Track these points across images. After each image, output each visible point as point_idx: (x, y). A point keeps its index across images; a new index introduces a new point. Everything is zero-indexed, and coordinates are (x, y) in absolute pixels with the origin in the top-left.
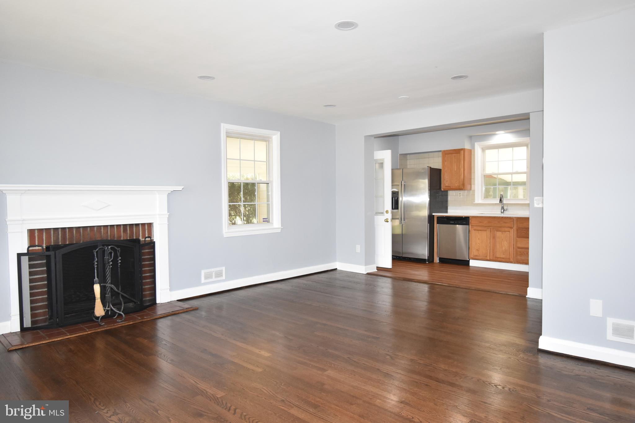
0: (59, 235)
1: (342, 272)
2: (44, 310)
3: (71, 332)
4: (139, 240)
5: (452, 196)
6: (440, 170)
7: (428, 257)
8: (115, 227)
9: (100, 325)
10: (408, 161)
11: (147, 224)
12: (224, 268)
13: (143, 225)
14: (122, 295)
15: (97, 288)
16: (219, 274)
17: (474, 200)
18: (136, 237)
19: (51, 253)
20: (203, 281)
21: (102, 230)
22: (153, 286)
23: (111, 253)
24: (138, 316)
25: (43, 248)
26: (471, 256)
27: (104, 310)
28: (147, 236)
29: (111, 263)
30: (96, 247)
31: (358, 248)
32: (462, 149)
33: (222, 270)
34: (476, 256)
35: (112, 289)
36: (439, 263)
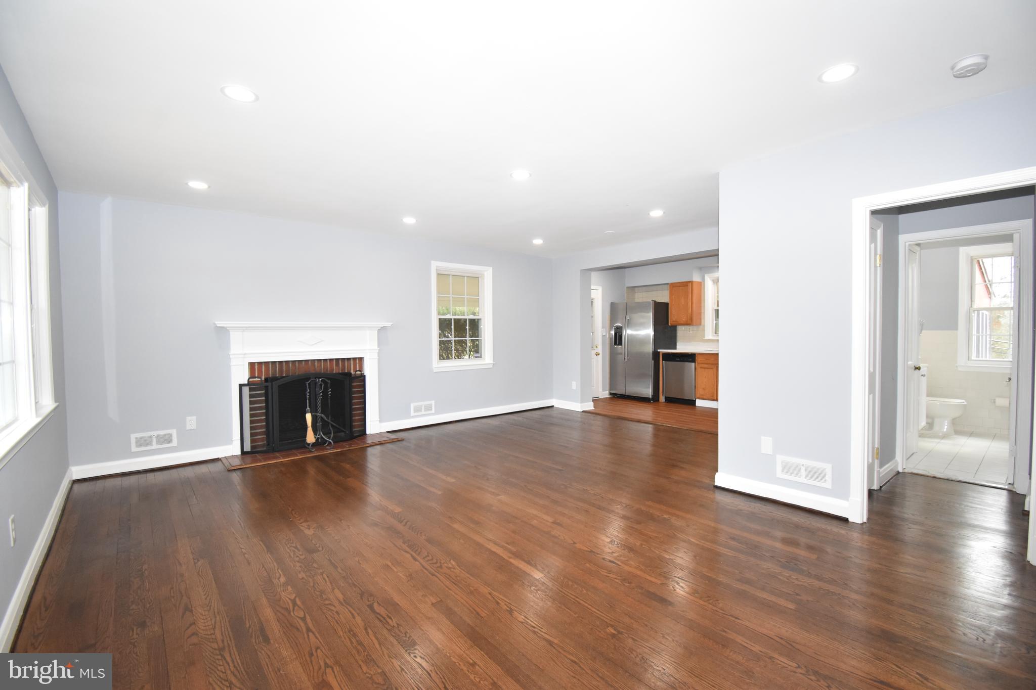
0: (276, 367)
1: (558, 409)
2: (262, 437)
3: (284, 457)
4: (351, 374)
5: (681, 331)
6: (667, 304)
7: (652, 396)
8: (328, 361)
9: (311, 452)
10: (636, 294)
11: (358, 358)
12: (433, 402)
13: (354, 359)
14: (332, 425)
15: (309, 417)
16: (429, 408)
17: (704, 336)
18: (348, 370)
19: (269, 384)
20: (412, 414)
21: (316, 364)
22: (363, 417)
23: (321, 385)
24: (347, 445)
25: (261, 380)
26: (698, 395)
27: (315, 438)
28: (358, 370)
29: (321, 394)
30: (308, 379)
31: (574, 385)
32: (690, 282)
33: (431, 404)
34: (702, 395)
35: (321, 417)
36: (665, 402)
